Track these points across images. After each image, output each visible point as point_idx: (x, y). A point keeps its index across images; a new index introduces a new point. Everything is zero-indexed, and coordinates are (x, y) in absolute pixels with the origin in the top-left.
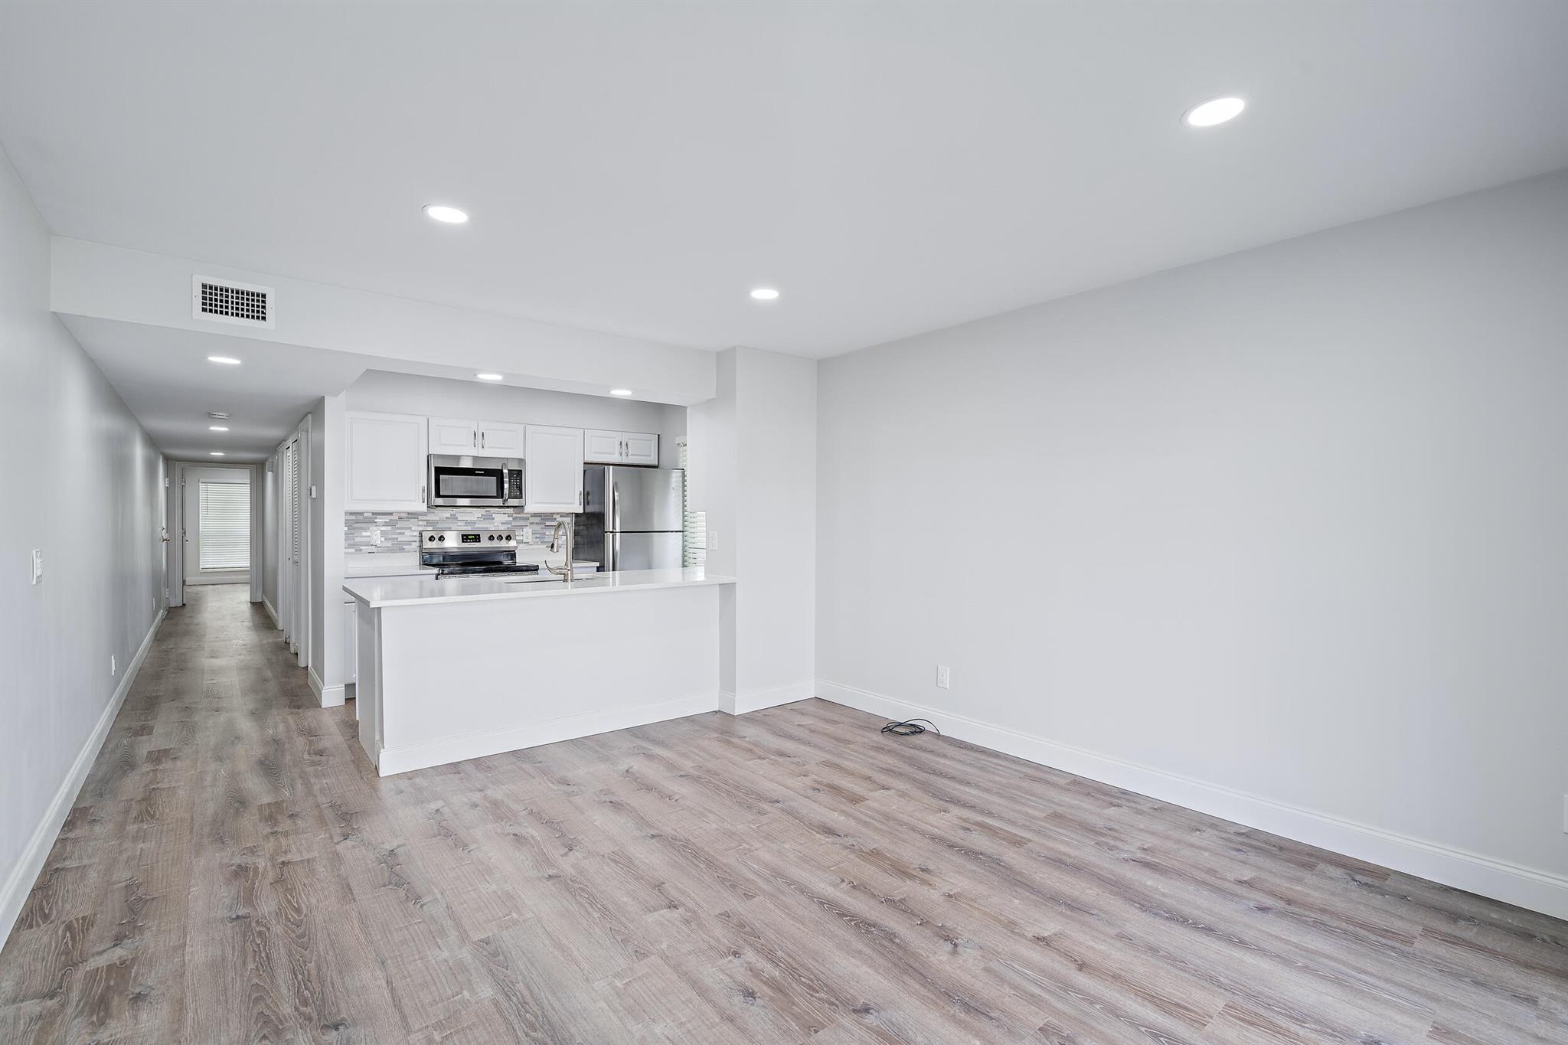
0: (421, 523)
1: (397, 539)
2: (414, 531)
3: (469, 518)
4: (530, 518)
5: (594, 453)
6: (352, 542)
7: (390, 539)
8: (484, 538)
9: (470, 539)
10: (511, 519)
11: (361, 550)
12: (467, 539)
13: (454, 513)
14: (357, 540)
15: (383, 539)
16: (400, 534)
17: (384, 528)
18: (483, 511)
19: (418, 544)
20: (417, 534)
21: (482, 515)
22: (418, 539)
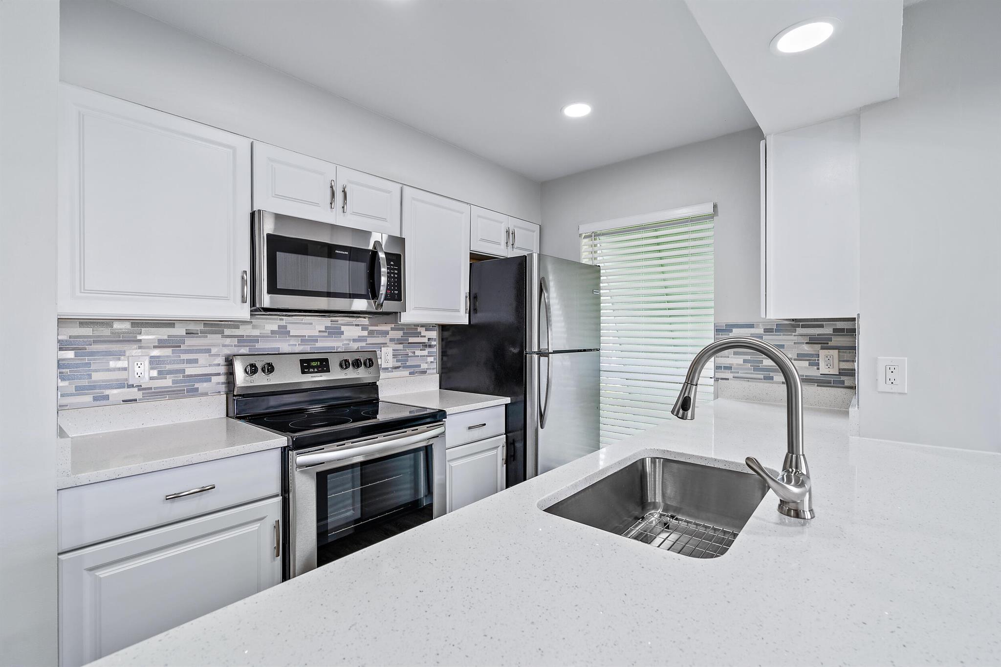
0: (228, 341)
1: (183, 371)
2: (218, 355)
3: (307, 332)
4: (391, 332)
5: (482, 240)
6: (85, 382)
7: (170, 372)
8: (334, 364)
9: (313, 367)
10: (365, 333)
11: (107, 397)
12: (309, 367)
13: (283, 323)
14: (96, 376)
15: (154, 373)
16: (189, 361)
17: (156, 352)
18: (326, 322)
19: (222, 379)
20: (221, 360)
21: (326, 328)
22: (222, 369)
